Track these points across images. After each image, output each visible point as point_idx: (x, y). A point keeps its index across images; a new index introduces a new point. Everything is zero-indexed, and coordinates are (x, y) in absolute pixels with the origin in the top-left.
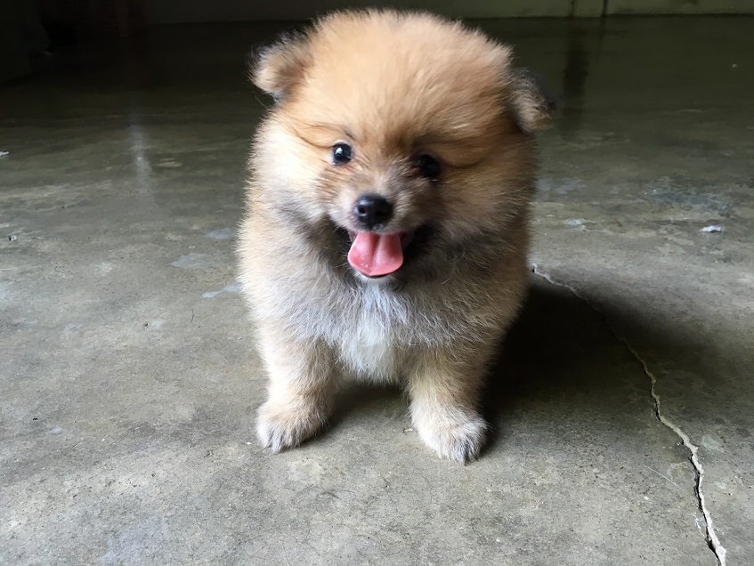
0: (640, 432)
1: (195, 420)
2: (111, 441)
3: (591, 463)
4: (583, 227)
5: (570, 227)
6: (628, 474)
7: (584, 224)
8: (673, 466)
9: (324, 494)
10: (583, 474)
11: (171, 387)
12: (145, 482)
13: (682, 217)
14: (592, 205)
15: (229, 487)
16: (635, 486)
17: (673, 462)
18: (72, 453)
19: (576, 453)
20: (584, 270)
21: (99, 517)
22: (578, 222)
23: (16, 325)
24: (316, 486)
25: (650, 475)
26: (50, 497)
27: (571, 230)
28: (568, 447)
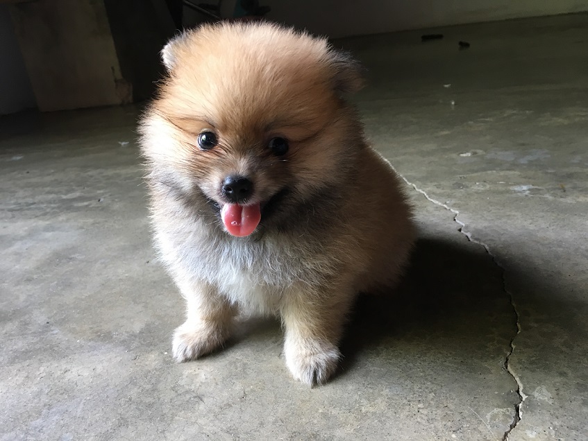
0: (482, 376)
1: (141, 332)
2: (83, 342)
3: (420, 399)
4: (528, 192)
5: (515, 192)
6: (449, 412)
7: (529, 190)
8: (496, 410)
9: (195, 397)
10: (408, 407)
11: (139, 308)
12: (86, 374)
14: (547, 173)
15: (135, 384)
16: (449, 424)
17: (498, 407)
18: (56, 349)
19: (411, 389)
20: (507, 230)
21: (47, 394)
22: (525, 188)
23: (71, 259)
24: (193, 391)
25: (469, 416)
26: (27, 377)
27: (514, 195)
28: (408, 382)
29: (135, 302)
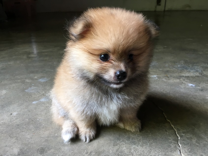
7: (157, 77)
11: (14, 140)
13: (187, 75)
14: (160, 71)
27: (153, 79)
29: (11, 137)
